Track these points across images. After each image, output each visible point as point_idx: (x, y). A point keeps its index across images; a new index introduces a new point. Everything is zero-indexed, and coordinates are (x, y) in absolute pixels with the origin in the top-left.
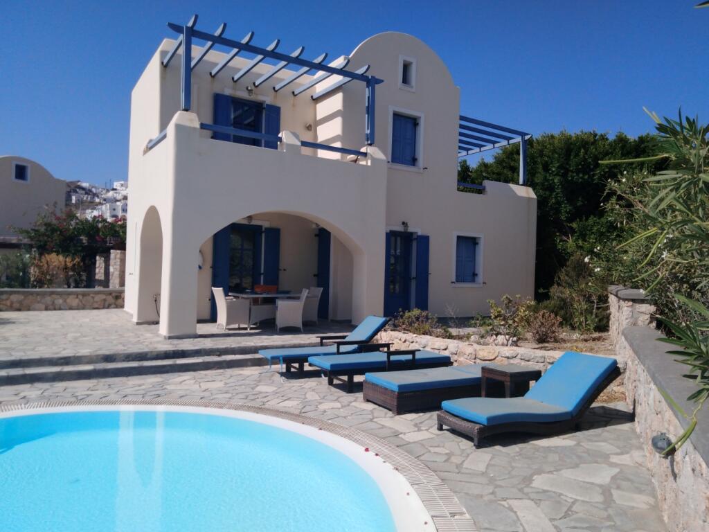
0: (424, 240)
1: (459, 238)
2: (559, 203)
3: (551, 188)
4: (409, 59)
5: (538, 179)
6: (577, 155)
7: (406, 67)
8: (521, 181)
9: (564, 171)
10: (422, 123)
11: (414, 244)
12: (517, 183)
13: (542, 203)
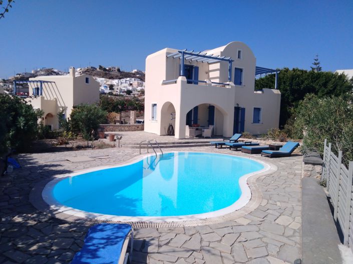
0: (243, 110)
1: (254, 108)
2: (289, 95)
3: (286, 90)
4: (240, 50)
5: (282, 87)
6: (296, 80)
7: (239, 52)
8: (276, 88)
9: (291, 85)
10: (244, 71)
11: (240, 111)
12: (274, 88)
13: (283, 95)
